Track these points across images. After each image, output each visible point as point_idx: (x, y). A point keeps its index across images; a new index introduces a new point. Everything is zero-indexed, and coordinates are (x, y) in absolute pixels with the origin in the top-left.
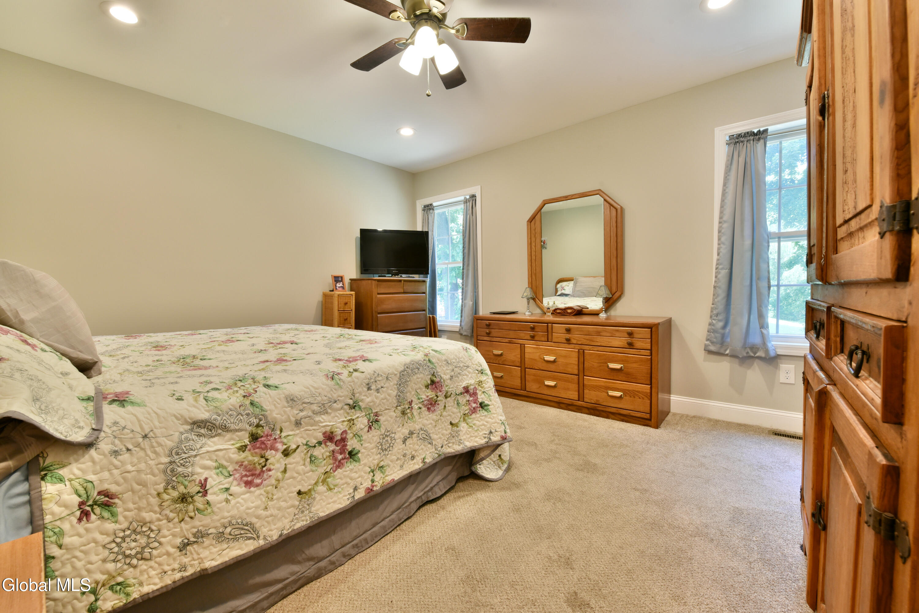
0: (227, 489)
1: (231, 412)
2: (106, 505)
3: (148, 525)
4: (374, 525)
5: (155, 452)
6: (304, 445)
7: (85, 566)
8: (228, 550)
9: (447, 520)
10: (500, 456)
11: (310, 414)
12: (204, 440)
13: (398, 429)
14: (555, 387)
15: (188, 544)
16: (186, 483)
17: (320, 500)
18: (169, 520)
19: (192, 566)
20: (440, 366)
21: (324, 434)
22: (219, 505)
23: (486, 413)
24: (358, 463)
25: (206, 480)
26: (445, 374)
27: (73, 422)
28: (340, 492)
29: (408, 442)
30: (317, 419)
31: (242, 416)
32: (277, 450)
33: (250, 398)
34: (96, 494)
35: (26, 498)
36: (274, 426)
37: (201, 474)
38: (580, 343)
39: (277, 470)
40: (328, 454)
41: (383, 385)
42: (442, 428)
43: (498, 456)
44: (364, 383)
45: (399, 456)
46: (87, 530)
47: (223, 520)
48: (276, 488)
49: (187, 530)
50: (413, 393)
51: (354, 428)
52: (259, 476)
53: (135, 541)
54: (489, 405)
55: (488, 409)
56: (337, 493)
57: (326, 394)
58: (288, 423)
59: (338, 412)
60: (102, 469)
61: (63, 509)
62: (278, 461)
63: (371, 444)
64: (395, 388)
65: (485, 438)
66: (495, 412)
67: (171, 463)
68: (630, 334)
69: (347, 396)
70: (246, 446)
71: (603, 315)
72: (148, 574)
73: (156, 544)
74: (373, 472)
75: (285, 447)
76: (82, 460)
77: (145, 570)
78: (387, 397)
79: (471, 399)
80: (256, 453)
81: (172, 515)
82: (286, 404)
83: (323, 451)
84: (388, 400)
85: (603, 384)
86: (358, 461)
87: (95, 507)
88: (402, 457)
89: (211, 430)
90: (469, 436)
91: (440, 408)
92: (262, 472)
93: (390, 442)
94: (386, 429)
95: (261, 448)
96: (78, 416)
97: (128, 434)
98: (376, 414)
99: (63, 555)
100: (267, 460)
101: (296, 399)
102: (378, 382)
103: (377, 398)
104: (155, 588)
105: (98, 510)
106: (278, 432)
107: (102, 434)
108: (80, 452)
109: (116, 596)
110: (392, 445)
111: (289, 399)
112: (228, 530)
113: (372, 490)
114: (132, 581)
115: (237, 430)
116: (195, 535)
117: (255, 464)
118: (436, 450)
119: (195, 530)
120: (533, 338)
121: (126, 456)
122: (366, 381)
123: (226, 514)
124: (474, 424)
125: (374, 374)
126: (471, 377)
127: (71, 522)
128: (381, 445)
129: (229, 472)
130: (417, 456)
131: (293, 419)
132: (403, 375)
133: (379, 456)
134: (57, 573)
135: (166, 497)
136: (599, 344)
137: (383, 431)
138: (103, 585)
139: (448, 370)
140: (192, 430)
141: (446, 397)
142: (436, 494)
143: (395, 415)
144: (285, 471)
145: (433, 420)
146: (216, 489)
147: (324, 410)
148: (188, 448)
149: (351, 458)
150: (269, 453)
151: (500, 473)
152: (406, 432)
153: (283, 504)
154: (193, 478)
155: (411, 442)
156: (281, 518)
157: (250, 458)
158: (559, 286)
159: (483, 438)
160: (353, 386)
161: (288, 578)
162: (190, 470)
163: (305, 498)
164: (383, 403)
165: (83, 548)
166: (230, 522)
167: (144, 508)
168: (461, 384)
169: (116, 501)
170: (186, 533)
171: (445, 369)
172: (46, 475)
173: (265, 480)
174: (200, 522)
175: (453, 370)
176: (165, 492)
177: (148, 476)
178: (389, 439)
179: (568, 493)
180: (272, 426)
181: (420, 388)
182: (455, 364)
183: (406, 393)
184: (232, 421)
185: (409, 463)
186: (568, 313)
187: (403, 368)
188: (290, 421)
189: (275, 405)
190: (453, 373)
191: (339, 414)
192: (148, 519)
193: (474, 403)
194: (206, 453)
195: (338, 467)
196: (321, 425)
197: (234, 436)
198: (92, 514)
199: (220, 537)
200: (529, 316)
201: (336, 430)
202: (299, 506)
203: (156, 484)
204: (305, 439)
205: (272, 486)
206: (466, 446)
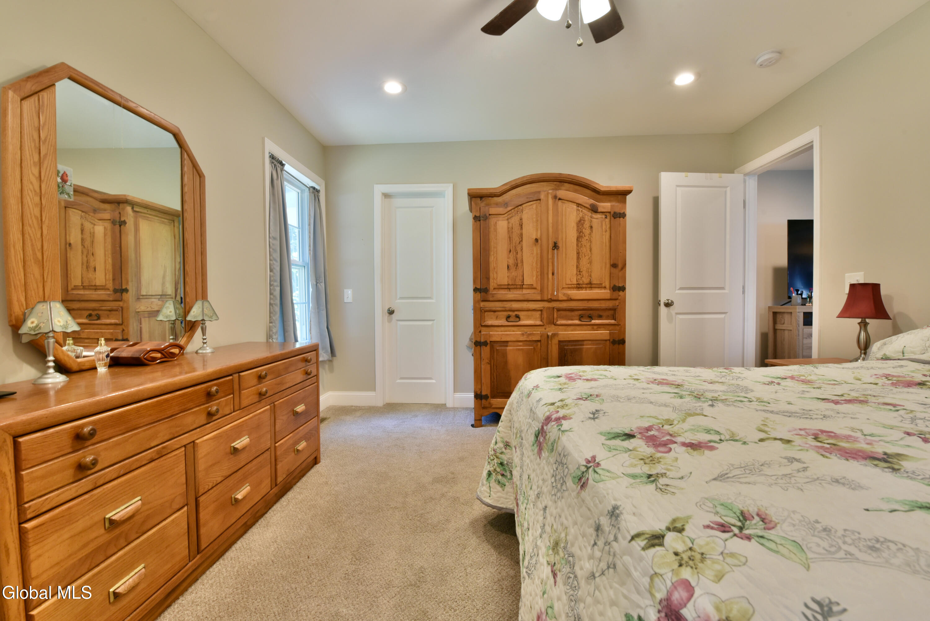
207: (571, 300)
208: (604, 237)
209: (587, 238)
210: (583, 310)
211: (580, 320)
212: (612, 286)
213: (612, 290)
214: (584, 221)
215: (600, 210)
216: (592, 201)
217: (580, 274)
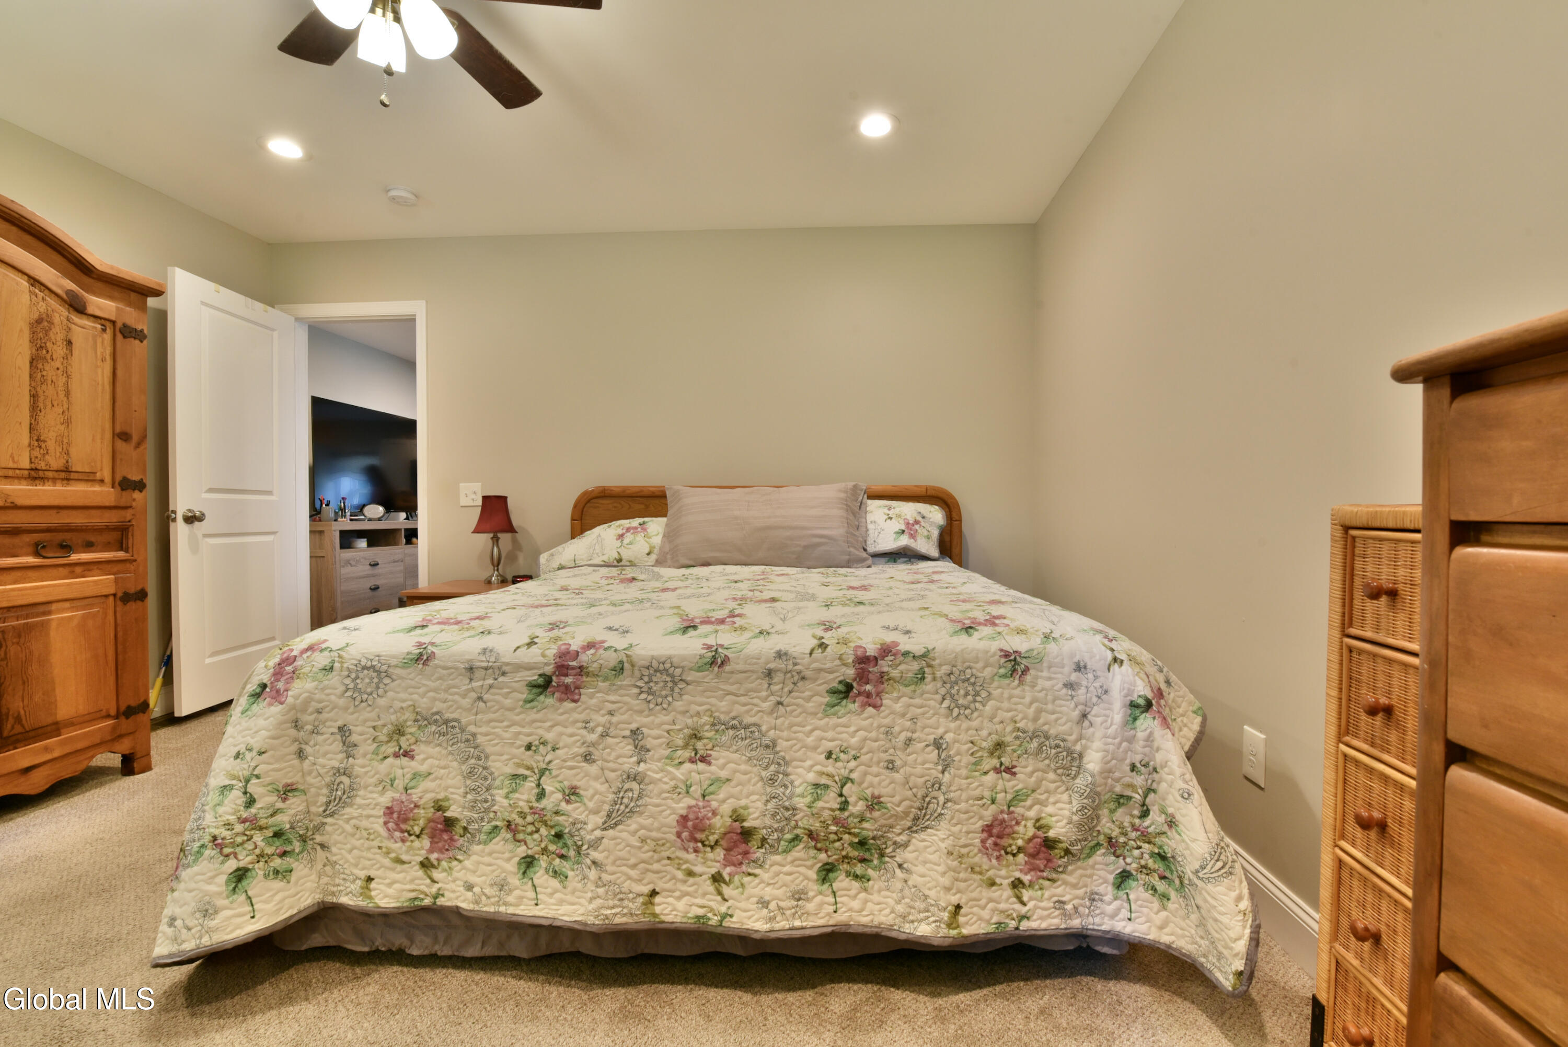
207: (15, 507)
208: (100, 371)
209: (58, 364)
210: (48, 530)
211: (37, 554)
212: (118, 478)
213: (118, 488)
214: (51, 323)
215: (91, 310)
216: (71, 285)
217: (40, 447)
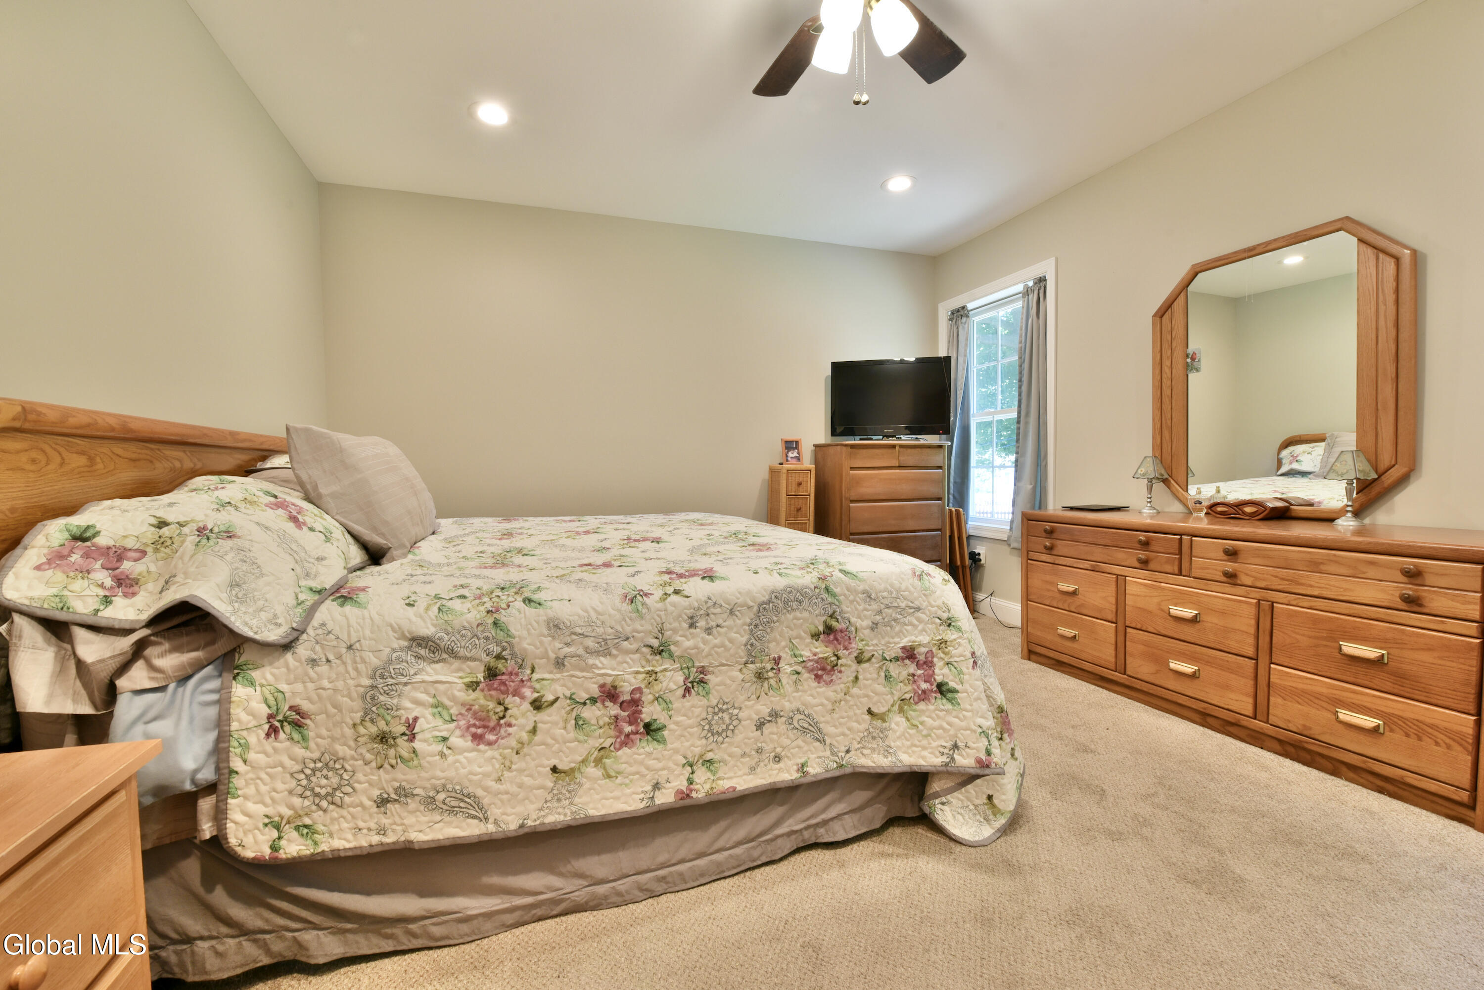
0: (445, 739)
1: (464, 632)
2: (297, 725)
3: (341, 761)
4: (701, 855)
5: (356, 669)
6: (566, 697)
7: (269, 792)
8: (441, 824)
9: (835, 891)
10: (990, 797)
11: (581, 651)
12: (422, 664)
13: (747, 703)
14: (1194, 676)
15: (388, 801)
16: (389, 718)
17: (590, 789)
18: (367, 763)
19: (393, 831)
20: (852, 602)
21: (602, 686)
22: (429, 759)
23: (949, 706)
24: (662, 746)
25: (416, 719)
26: (859, 617)
27: (271, 616)
28: (626, 785)
29: (767, 729)
30: (591, 661)
31: (479, 639)
32: (523, 698)
33: (495, 615)
34: (286, 708)
35: (215, 697)
36: (523, 661)
37: (409, 710)
38: (1263, 584)
39: (522, 727)
40: (607, 720)
41: (720, 622)
42: (848, 717)
43: (985, 796)
44: (686, 614)
45: (747, 751)
46: (274, 749)
47: (433, 781)
48: (517, 753)
49: (387, 781)
50: (783, 644)
51: (657, 687)
52: (492, 730)
53: (326, 777)
54: (957, 692)
55: (954, 698)
56: (621, 785)
57: (613, 624)
58: (545, 660)
59: (631, 656)
60: (296, 680)
61: (251, 718)
62: (524, 715)
63: (689, 718)
64: (744, 630)
65: (943, 754)
66: (969, 707)
67: (373, 687)
68: (1413, 575)
69: (650, 632)
70: (478, 683)
71: (1346, 524)
72: (339, 824)
73: (349, 790)
74: (691, 766)
75: (536, 695)
76: (277, 664)
77: (336, 819)
78: (727, 643)
79: (920, 672)
80: (491, 696)
81: (369, 756)
82: (546, 632)
83: (599, 713)
84: (727, 650)
85: (1324, 690)
86: (662, 741)
87: (285, 724)
88: (753, 753)
89: (434, 653)
90: (908, 743)
91: (845, 679)
92: (499, 725)
93: (728, 722)
94: (721, 698)
95: (500, 690)
96: (279, 609)
97: (331, 641)
98: (702, 671)
99: (247, 773)
100: (506, 709)
101: (562, 626)
102: (712, 616)
103: (705, 642)
104: (348, 846)
105: (288, 728)
106: (529, 672)
107: (304, 636)
108: (276, 654)
109: (301, 840)
110: (731, 727)
111: (551, 625)
112: (441, 796)
113: (688, 795)
114: (320, 827)
115: (467, 659)
116: (396, 790)
117: (488, 711)
118: (833, 754)
119: (397, 784)
120: (1144, 564)
121: (324, 669)
122: (690, 612)
123: (439, 773)
124: (922, 723)
125: (706, 602)
126: (924, 630)
127: (258, 736)
128: (709, 723)
129: (451, 716)
130: (788, 757)
131: (552, 656)
132: (765, 609)
133: (704, 741)
134: (240, 792)
135: (362, 730)
136: (1316, 593)
137: (714, 702)
138: (288, 822)
139: (867, 610)
140: (409, 648)
141: (859, 660)
142: (835, 834)
143: (741, 676)
144: (534, 731)
145: (827, 699)
146: (427, 735)
147: (605, 649)
148: (397, 671)
149: (648, 734)
150: (510, 700)
151: (987, 832)
152: (765, 711)
153: (528, 781)
154: (398, 713)
155: (775, 730)
156: (524, 800)
157: (482, 702)
158: (1285, 453)
159: (938, 754)
160: (663, 617)
161: (542, 893)
162: (395, 701)
163: (563, 780)
164: (717, 653)
165: (269, 770)
166: (444, 786)
167: (338, 739)
168: (897, 640)
169: (308, 722)
170: (385, 786)
171: (860, 608)
172: (238, 674)
173: (502, 739)
174: (403, 775)
175: (880, 612)
176: (361, 724)
177: (345, 699)
178: (726, 717)
179: (1128, 926)
180: (520, 661)
181: (799, 637)
182: (886, 602)
183: (769, 642)
184: (463, 644)
185: (769, 767)
186: (1244, 513)
187: (767, 597)
188: (548, 658)
189: (528, 630)
190: (878, 618)
191: (631, 659)
192: (341, 754)
193: (926, 681)
194: (421, 682)
195: (624, 744)
196: (597, 671)
197: (464, 666)
198: (281, 731)
199: (430, 802)
200: (1152, 517)
201: (622, 683)
202: (552, 790)
203: (353, 712)
204: (569, 689)
205: (512, 749)
206: (900, 761)
